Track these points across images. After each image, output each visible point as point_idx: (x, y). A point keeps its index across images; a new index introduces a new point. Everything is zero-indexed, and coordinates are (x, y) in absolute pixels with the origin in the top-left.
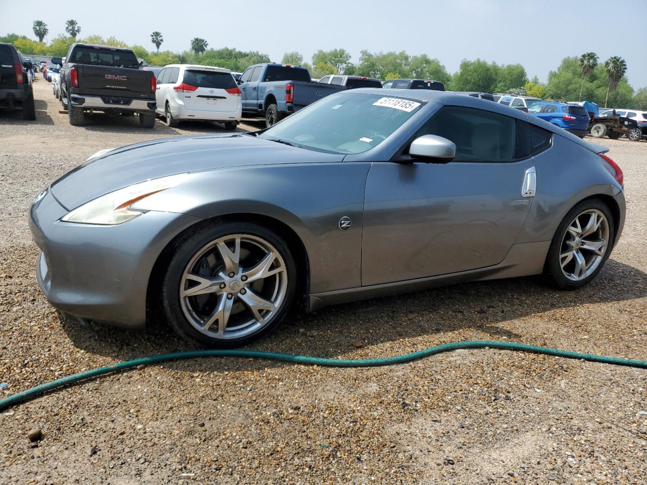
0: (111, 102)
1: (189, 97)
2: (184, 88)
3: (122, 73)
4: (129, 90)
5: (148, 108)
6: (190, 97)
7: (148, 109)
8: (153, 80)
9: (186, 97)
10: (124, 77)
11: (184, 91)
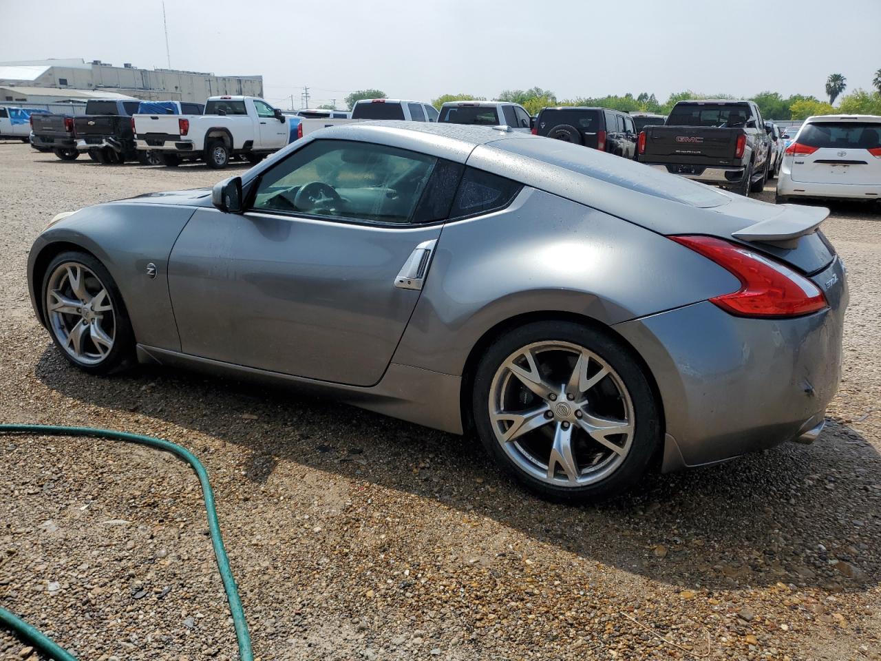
0: (680, 171)
1: (800, 163)
2: (796, 150)
3: (698, 133)
4: (705, 156)
5: (724, 179)
6: (803, 163)
7: (726, 180)
8: (740, 141)
9: (796, 163)
10: (699, 138)
11: (796, 154)
